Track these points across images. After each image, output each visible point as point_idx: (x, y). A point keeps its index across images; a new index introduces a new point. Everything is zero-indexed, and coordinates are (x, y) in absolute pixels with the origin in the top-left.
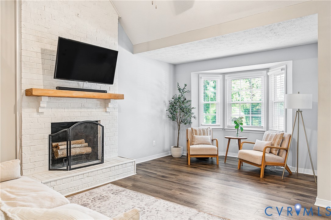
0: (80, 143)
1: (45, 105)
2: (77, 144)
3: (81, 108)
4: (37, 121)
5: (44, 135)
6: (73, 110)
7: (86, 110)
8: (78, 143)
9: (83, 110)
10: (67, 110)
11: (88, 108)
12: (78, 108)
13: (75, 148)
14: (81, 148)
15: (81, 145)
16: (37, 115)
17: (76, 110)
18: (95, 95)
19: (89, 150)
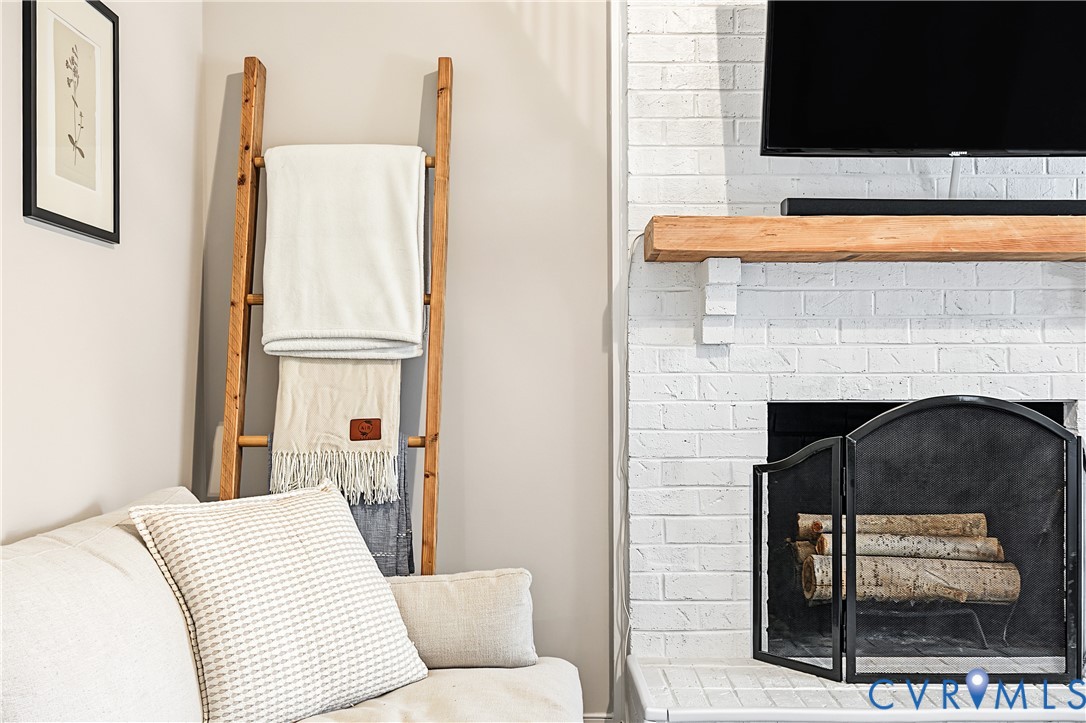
0: (955, 531)
1: (731, 308)
2: (937, 535)
3: (943, 321)
4: (696, 388)
5: (731, 463)
6: (890, 334)
7: (974, 334)
8: (944, 532)
9: (953, 334)
10: (858, 332)
11: (988, 322)
12: (923, 322)
13: (916, 556)
14: (955, 563)
15: (950, 546)
16: (698, 356)
17: (908, 335)
18: (1017, 234)
19: (1001, 582)
